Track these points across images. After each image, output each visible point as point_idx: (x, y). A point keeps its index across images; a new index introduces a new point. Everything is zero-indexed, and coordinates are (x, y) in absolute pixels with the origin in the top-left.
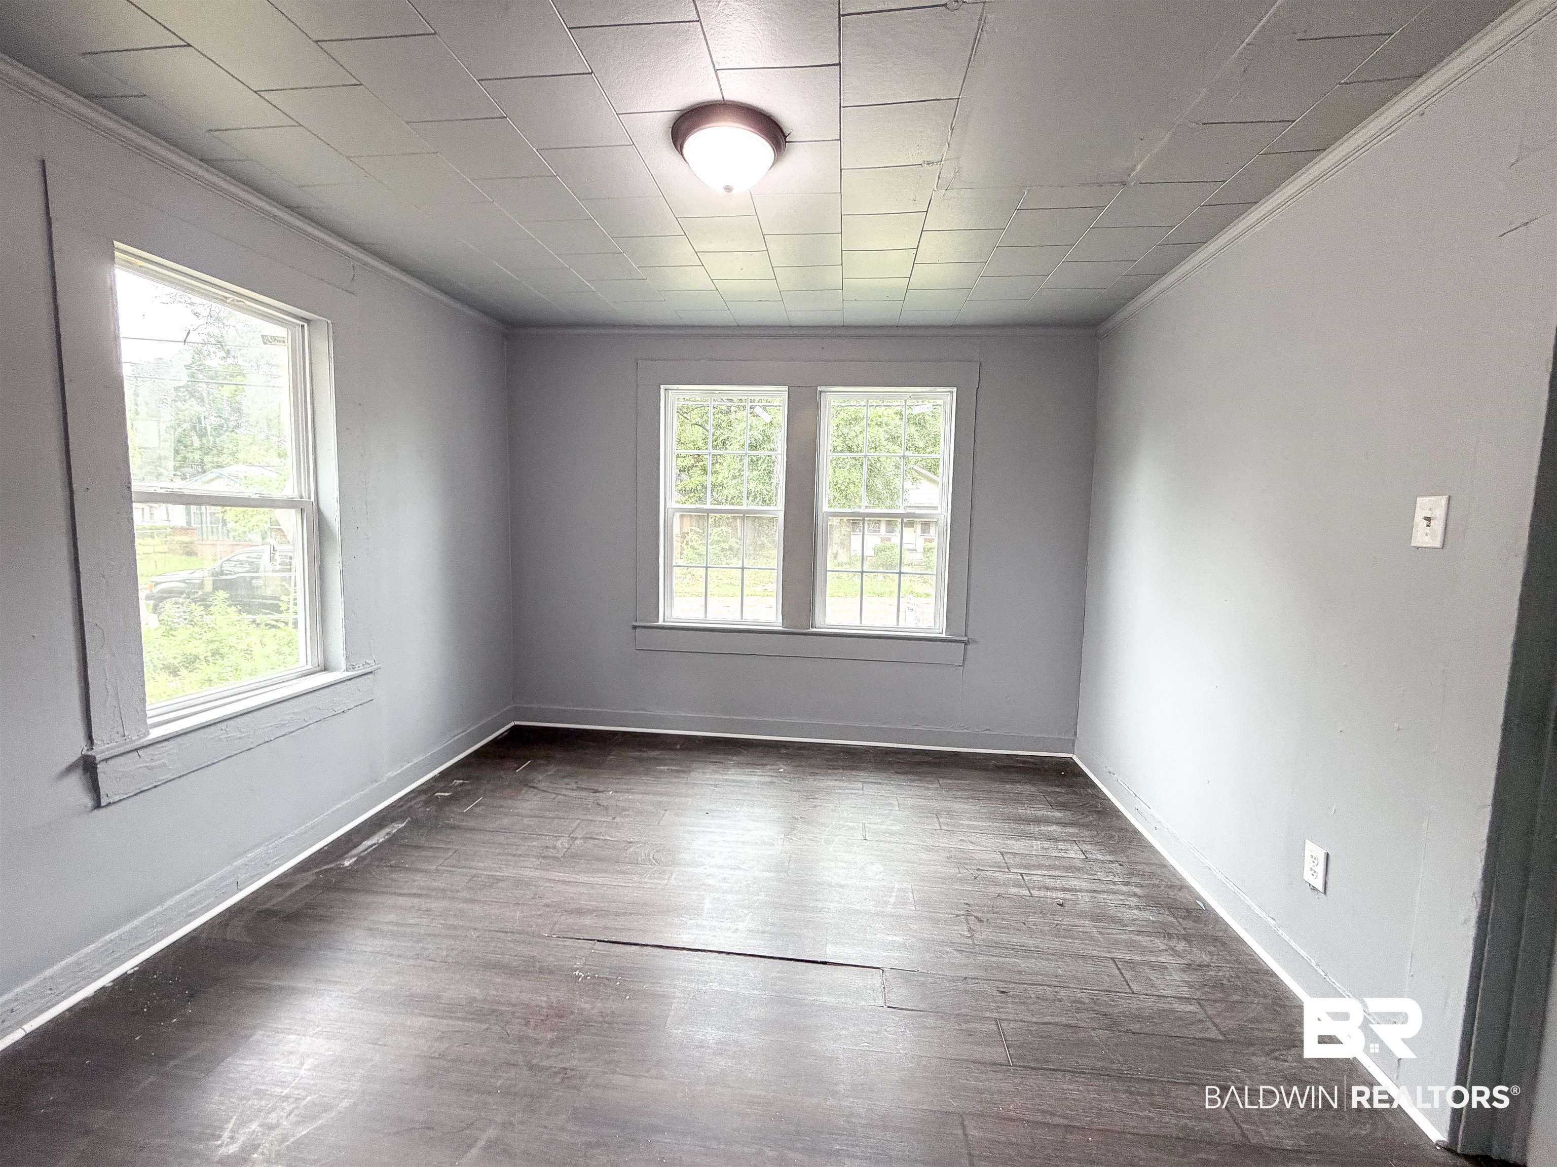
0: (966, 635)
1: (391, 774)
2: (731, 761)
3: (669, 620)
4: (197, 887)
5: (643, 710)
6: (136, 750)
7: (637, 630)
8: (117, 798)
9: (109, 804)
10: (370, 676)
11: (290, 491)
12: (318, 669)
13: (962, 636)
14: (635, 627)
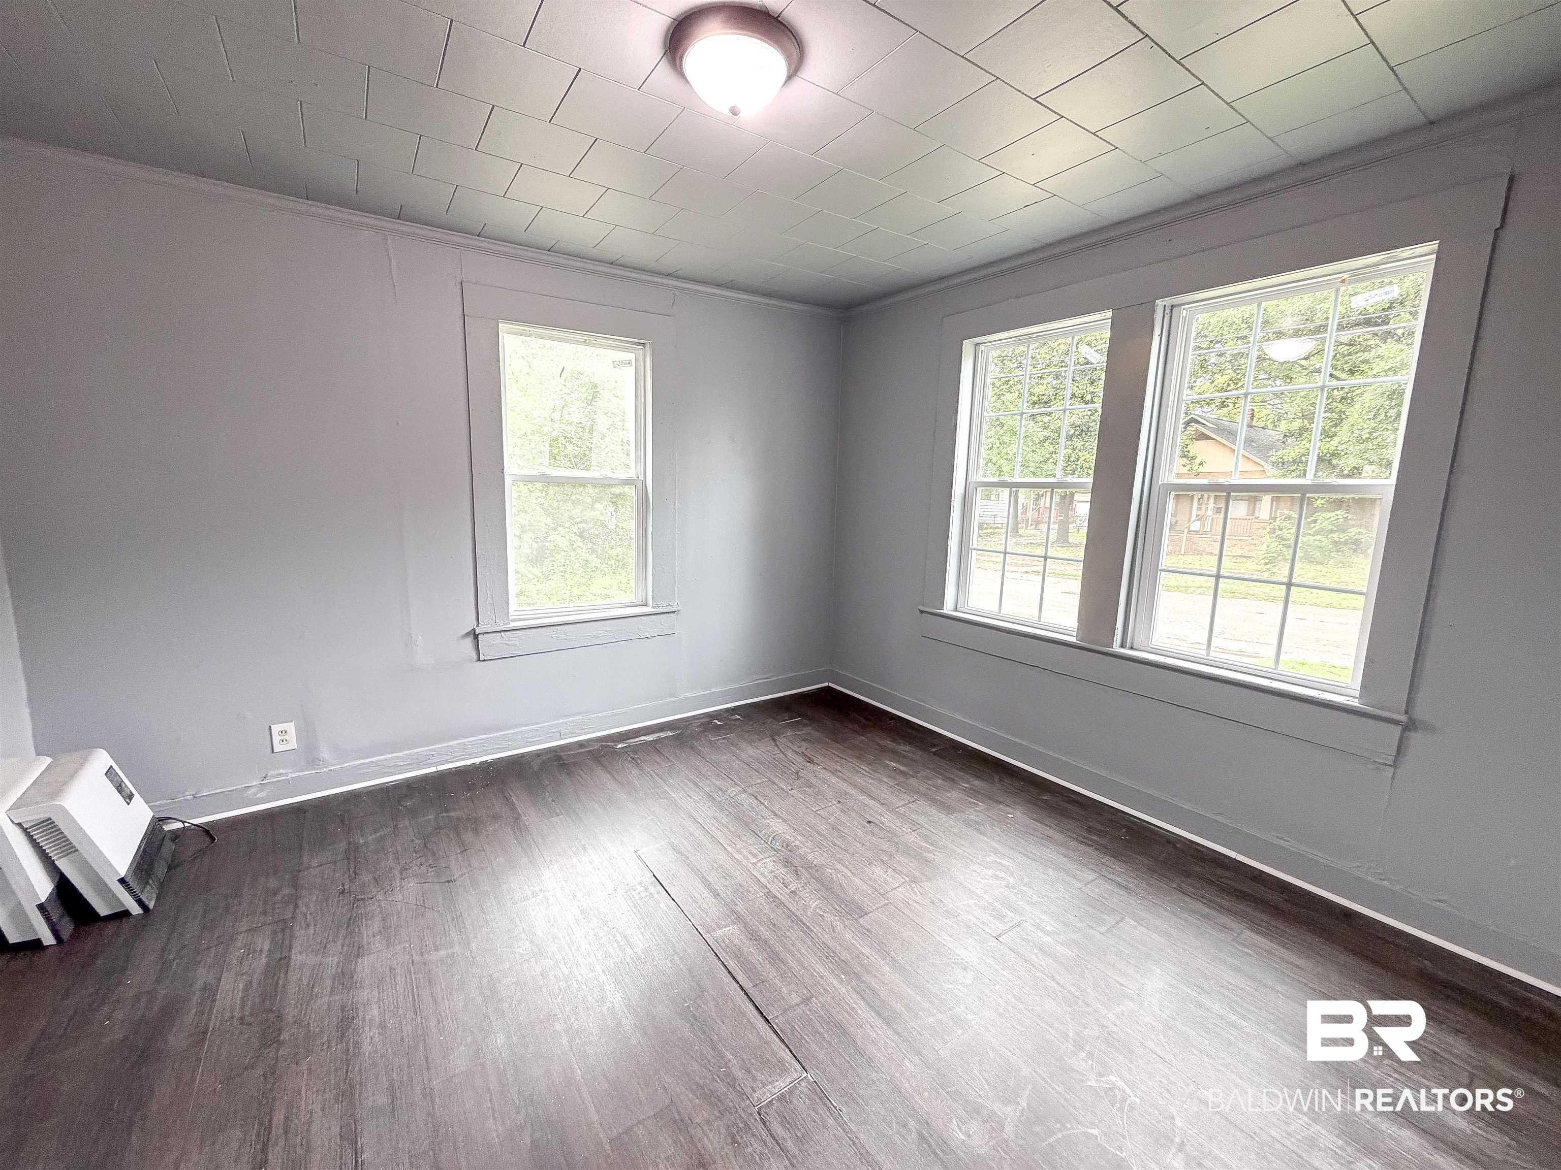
0: (1406, 712)
1: (689, 695)
2: (968, 782)
3: (962, 610)
4: (535, 727)
5: (924, 702)
6: (501, 631)
7: (924, 615)
8: (489, 658)
9: (484, 660)
10: (672, 615)
11: (631, 474)
12: (641, 603)
13: (1399, 713)
14: (922, 612)
